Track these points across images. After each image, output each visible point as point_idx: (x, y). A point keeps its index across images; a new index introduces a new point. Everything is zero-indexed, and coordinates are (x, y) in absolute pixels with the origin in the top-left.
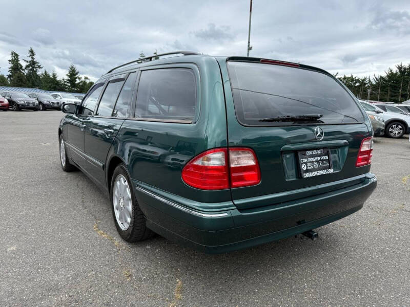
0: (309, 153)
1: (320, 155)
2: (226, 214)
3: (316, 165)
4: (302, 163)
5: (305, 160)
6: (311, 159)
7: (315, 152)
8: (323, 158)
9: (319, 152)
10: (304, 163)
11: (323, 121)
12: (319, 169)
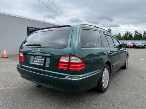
0: (37, 57)
1: (41, 58)
3: (38, 61)
4: (34, 60)
5: (36, 59)
6: (37, 59)
7: (39, 57)
8: (42, 59)
9: (41, 57)
11: (41, 45)
12: (39, 63)
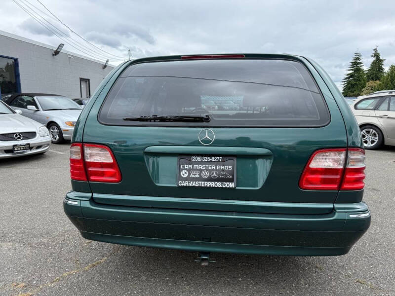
0: (197, 159)
1: (217, 163)
2: (77, 203)
3: (205, 174)
4: (183, 169)
5: (189, 167)
6: (198, 166)
7: (207, 159)
8: (221, 167)
10: (186, 169)
